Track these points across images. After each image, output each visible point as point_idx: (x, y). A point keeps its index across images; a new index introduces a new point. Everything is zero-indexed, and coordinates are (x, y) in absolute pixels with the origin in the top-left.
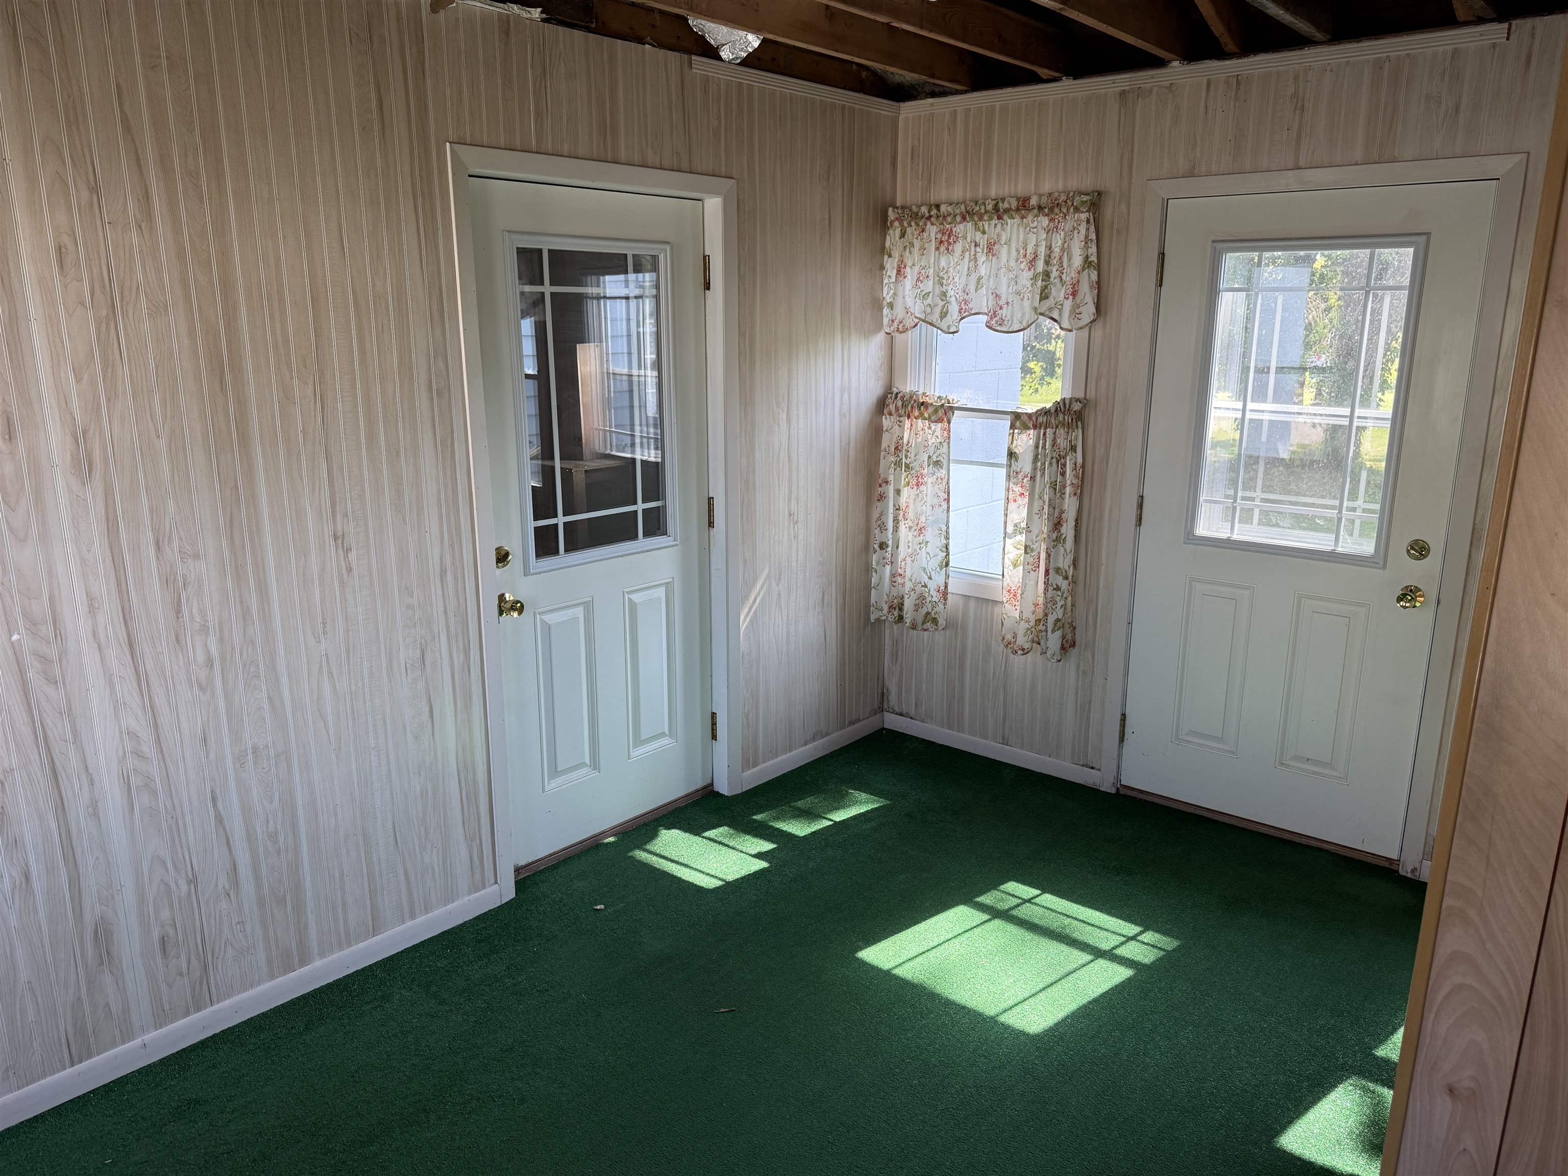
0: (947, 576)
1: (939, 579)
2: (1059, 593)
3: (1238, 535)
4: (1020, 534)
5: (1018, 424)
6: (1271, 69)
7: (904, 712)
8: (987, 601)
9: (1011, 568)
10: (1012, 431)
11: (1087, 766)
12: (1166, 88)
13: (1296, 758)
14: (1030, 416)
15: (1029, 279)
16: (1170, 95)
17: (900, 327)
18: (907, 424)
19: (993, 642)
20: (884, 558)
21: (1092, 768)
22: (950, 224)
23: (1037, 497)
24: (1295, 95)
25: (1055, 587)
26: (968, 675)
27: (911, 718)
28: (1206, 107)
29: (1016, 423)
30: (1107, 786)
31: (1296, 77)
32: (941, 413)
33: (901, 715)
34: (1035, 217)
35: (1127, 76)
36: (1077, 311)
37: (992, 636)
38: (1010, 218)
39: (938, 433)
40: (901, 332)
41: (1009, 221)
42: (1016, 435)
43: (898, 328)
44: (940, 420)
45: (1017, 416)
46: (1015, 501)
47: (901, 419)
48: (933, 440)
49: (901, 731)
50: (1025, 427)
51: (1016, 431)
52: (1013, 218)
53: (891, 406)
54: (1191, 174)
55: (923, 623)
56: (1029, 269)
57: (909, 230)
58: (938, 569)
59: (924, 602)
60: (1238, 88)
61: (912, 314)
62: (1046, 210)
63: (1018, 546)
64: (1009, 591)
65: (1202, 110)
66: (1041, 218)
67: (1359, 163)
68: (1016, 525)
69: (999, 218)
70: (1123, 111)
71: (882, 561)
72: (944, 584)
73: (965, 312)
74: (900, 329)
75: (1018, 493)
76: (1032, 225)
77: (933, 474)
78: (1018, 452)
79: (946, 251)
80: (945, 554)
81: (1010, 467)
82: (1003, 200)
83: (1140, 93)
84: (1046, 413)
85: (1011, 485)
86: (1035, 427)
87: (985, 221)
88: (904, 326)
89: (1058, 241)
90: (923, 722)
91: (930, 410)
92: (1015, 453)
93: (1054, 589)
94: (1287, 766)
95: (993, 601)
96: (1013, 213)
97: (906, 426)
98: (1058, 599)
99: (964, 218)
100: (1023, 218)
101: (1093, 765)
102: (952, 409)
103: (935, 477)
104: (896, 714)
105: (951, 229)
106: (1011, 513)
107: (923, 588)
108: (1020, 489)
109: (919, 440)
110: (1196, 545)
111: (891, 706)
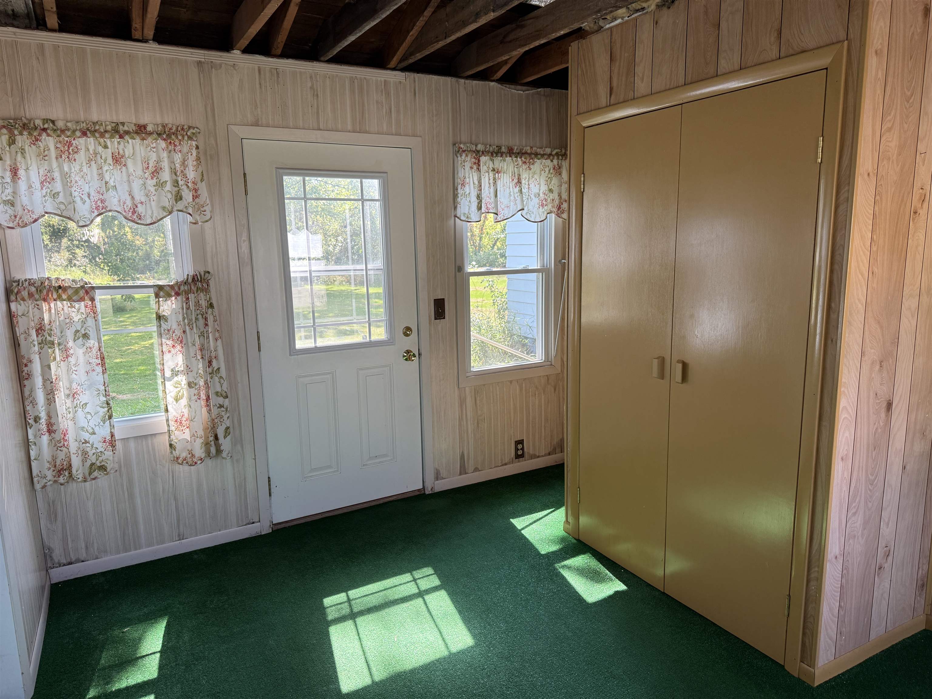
0: (112, 426)
1: (104, 432)
2: (222, 409)
3: (321, 343)
4: (176, 376)
5: (162, 293)
6: (296, 69)
7: (74, 559)
8: (146, 437)
9: (175, 403)
10: (157, 300)
11: (249, 524)
12: (231, 66)
13: (371, 458)
14: (172, 287)
15: (152, 185)
16: (235, 71)
17: (20, 222)
18: (45, 306)
19: (158, 466)
20: (39, 430)
21: (253, 523)
22: (68, 137)
23: (190, 345)
24: (312, 88)
25: (218, 406)
26: (138, 501)
27: (83, 561)
28: (260, 84)
29: (160, 293)
30: (266, 529)
31: (311, 77)
32: (82, 293)
33: (70, 563)
34: (154, 140)
35: (202, 52)
36: (203, 209)
37: (156, 462)
38: (131, 138)
39: (83, 309)
40: (22, 227)
41: (130, 141)
42: (161, 303)
43: (19, 223)
44: (82, 299)
45: (160, 288)
46: (170, 352)
47: (38, 302)
48: (79, 317)
49: (72, 577)
50: (169, 296)
51: (161, 299)
52: (134, 139)
53: (23, 293)
54: (256, 124)
55: (90, 474)
56: (152, 178)
57: (19, 138)
58: (102, 423)
59: (87, 456)
60: (278, 77)
61: (29, 211)
62: (165, 136)
63: (177, 385)
64: (176, 421)
65: (258, 86)
66: (160, 141)
67: (351, 131)
68: (172, 370)
69: (121, 137)
70: (201, 75)
71: (38, 433)
72: (110, 434)
73: (102, 209)
74: (20, 224)
75: (171, 345)
76: (152, 146)
77: (84, 345)
78: (167, 315)
79: (67, 159)
80: (106, 409)
81: (160, 327)
82: (123, 124)
83: (213, 65)
84: (185, 283)
85: (164, 340)
86: (177, 294)
87: (106, 138)
88: (23, 221)
89: (178, 158)
90: (97, 558)
91: (70, 292)
92: (164, 316)
93: (218, 408)
94: (366, 465)
95: (151, 435)
96: (135, 136)
97: (44, 308)
98: (223, 413)
99: (84, 134)
100: (143, 139)
101: (254, 521)
102: (93, 288)
103: (85, 347)
104: (64, 565)
105: (70, 142)
106: (167, 361)
107: (84, 445)
108: (172, 342)
109: (61, 319)
110: (297, 355)
111: (56, 561)
